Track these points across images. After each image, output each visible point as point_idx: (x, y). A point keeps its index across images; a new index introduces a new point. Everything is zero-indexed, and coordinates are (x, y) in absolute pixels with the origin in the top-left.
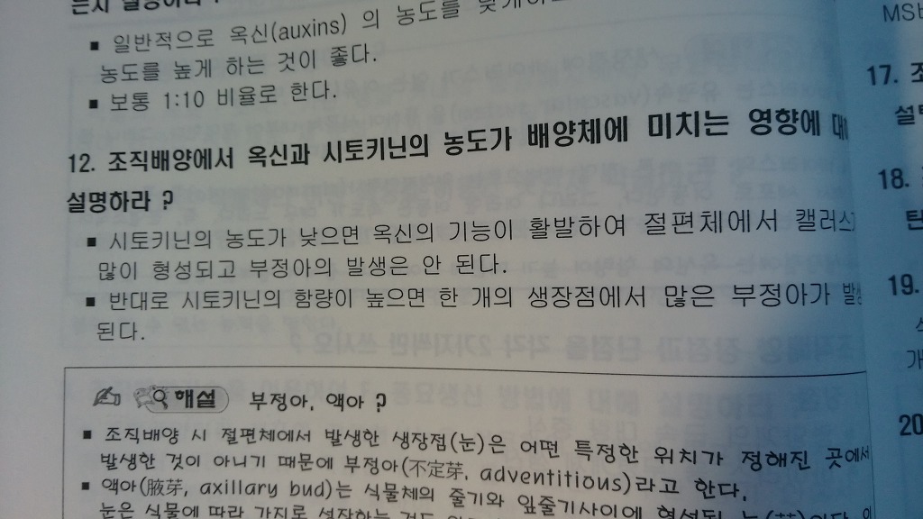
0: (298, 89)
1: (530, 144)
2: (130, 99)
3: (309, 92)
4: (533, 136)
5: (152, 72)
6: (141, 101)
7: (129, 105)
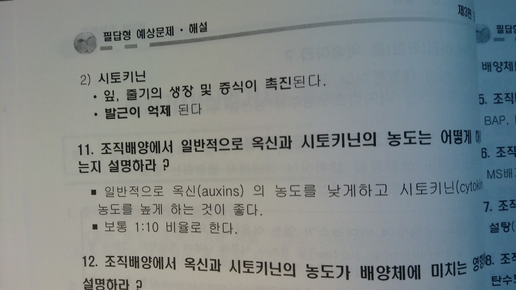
0: (213, 226)
1: (362, 277)
2: (116, 225)
3: (220, 229)
4: (364, 273)
5: (128, 209)
6: (122, 226)
7: (115, 228)
